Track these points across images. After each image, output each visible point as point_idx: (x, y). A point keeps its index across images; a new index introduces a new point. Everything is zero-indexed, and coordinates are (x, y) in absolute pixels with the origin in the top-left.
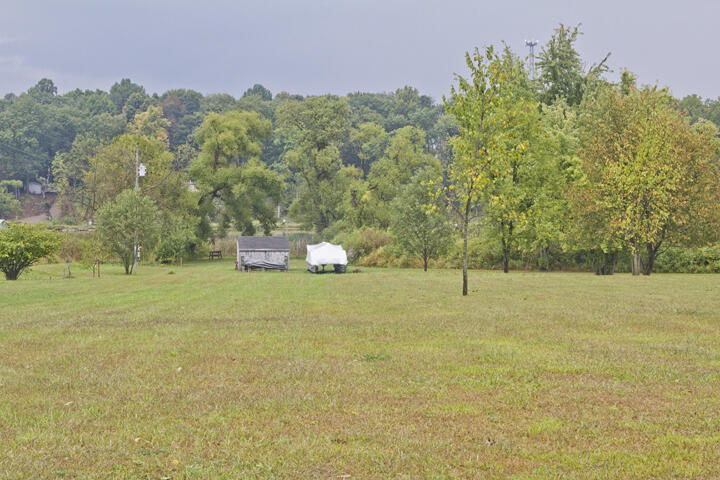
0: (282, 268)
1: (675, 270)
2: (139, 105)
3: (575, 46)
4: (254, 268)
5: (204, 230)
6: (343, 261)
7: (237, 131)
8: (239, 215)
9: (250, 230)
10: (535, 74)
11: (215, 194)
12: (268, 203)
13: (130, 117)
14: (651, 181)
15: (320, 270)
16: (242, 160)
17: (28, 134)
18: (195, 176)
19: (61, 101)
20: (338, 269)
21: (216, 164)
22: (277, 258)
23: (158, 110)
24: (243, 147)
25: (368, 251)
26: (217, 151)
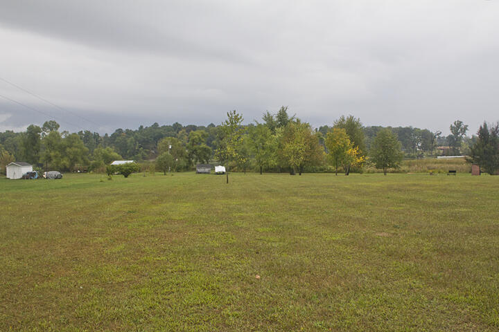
0: (208, 173)
1: (314, 172)
2: (180, 129)
3: (287, 112)
4: (200, 173)
5: (190, 162)
6: (225, 171)
7: (198, 136)
8: (200, 158)
9: (203, 162)
10: (275, 119)
11: (193, 153)
12: (208, 155)
13: (178, 133)
14: (298, 148)
15: (217, 174)
16: (200, 144)
17: (151, 137)
18: (187, 148)
19: (159, 128)
20: (223, 173)
21: (193, 145)
22: (207, 170)
23: (184, 130)
24: (200, 140)
25: (233, 168)
26: (193, 141)
